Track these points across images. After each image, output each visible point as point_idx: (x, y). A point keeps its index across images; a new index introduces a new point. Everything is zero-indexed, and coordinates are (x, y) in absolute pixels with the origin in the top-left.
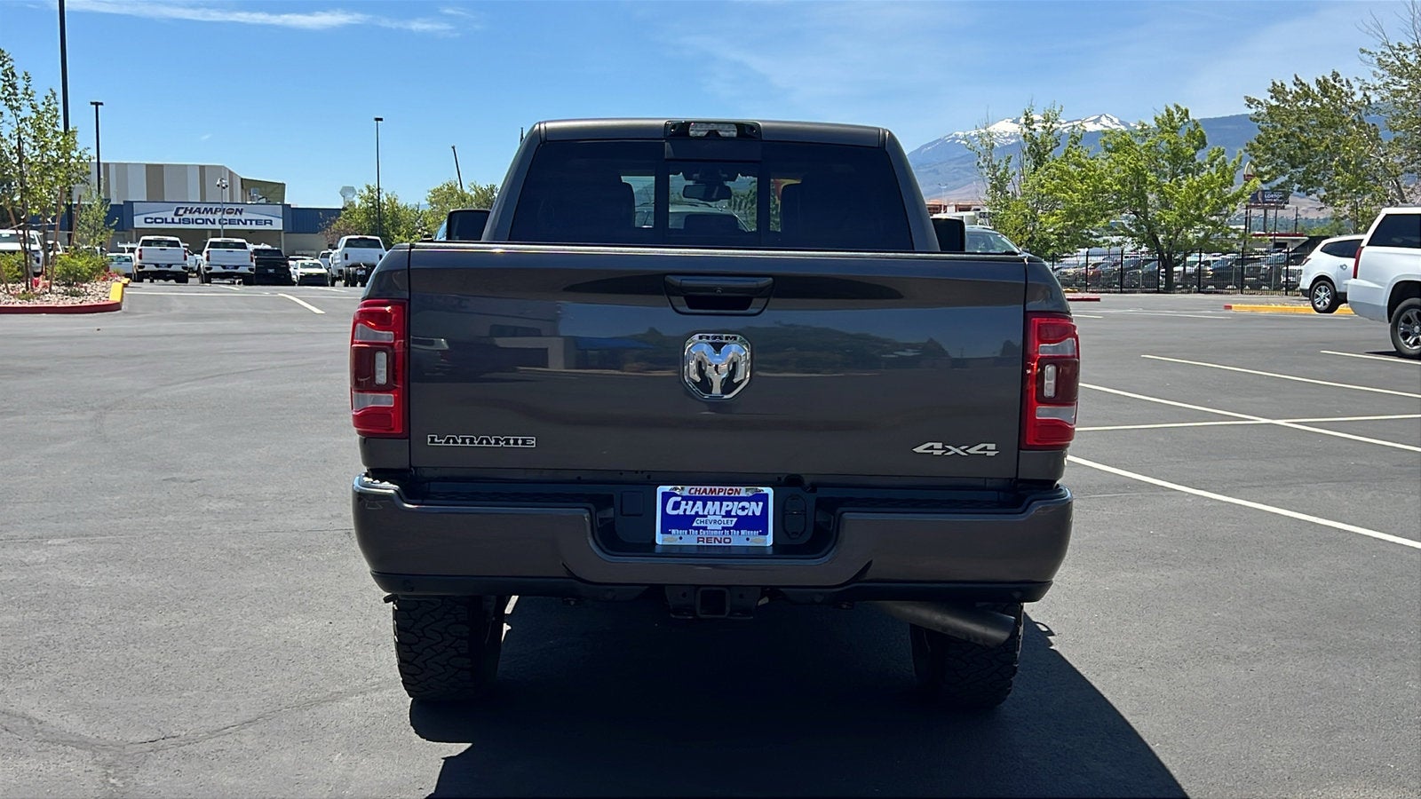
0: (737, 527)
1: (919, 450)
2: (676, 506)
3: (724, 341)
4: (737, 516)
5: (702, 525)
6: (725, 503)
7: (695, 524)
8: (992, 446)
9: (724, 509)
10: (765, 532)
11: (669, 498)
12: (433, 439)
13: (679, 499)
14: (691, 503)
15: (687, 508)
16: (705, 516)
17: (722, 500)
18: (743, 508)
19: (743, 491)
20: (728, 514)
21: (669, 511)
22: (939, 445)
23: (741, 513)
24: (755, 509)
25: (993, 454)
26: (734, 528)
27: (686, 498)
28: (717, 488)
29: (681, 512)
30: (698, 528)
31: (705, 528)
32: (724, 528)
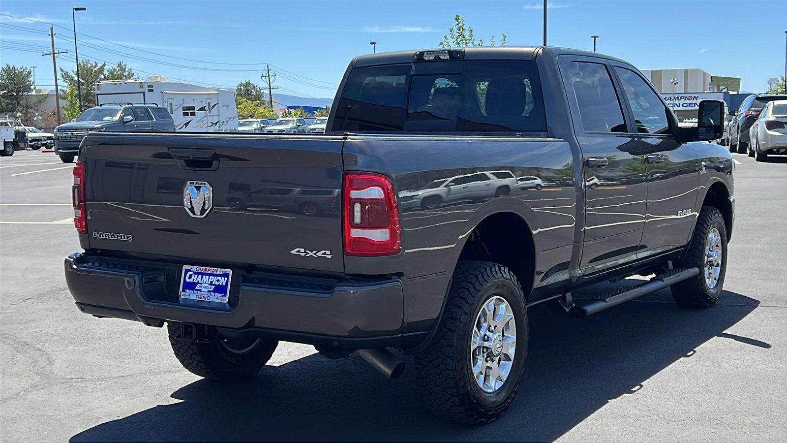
1: (293, 252)
2: (190, 277)
3: (200, 185)
4: (215, 285)
5: (200, 288)
6: (211, 277)
7: (196, 288)
8: (328, 252)
9: (210, 280)
10: (225, 296)
11: (190, 273)
12: (95, 233)
13: (192, 273)
14: (196, 275)
15: (195, 279)
16: (201, 284)
17: (210, 275)
18: (218, 281)
19: (220, 271)
20: (211, 284)
21: (187, 280)
22: (302, 250)
23: (217, 283)
24: (223, 281)
25: (329, 257)
26: (213, 291)
27: (195, 273)
28: (208, 268)
29: (191, 280)
30: (197, 290)
31: (200, 290)
32: (209, 291)
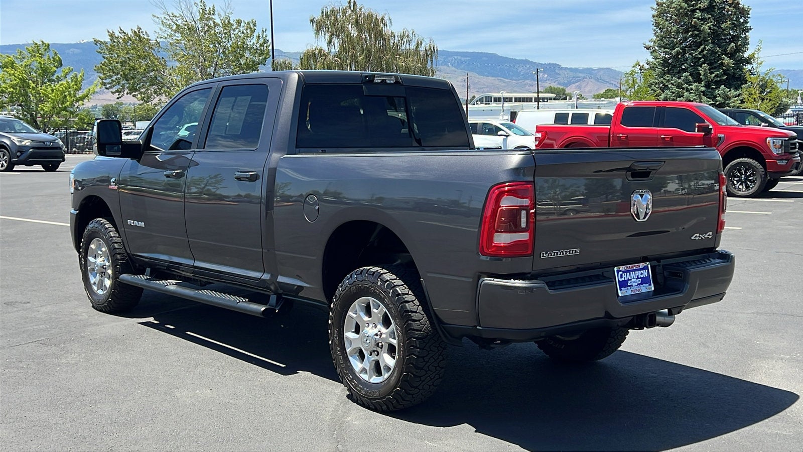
0: (642, 283)
1: (693, 238)
2: (621, 277)
3: (643, 193)
4: (641, 278)
5: (631, 284)
6: (636, 272)
7: (629, 284)
8: (711, 233)
9: (636, 275)
10: (650, 285)
11: (620, 273)
13: (621, 273)
14: (625, 274)
15: (626, 277)
16: (631, 280)
17: (635, 271)
18: (642, 274)
19: (642, 265)
20: (638, 278)
21: (621, 280)
22: (698, 235)
23: (642, 276)
24: (645, 273)
25: (711, 237)
26: (641, 284)
27: (624, 272)
28: (633, 265)
29: (623, 279)
30: (630, 286)
31: (632, 286)
32: (638, 284)
